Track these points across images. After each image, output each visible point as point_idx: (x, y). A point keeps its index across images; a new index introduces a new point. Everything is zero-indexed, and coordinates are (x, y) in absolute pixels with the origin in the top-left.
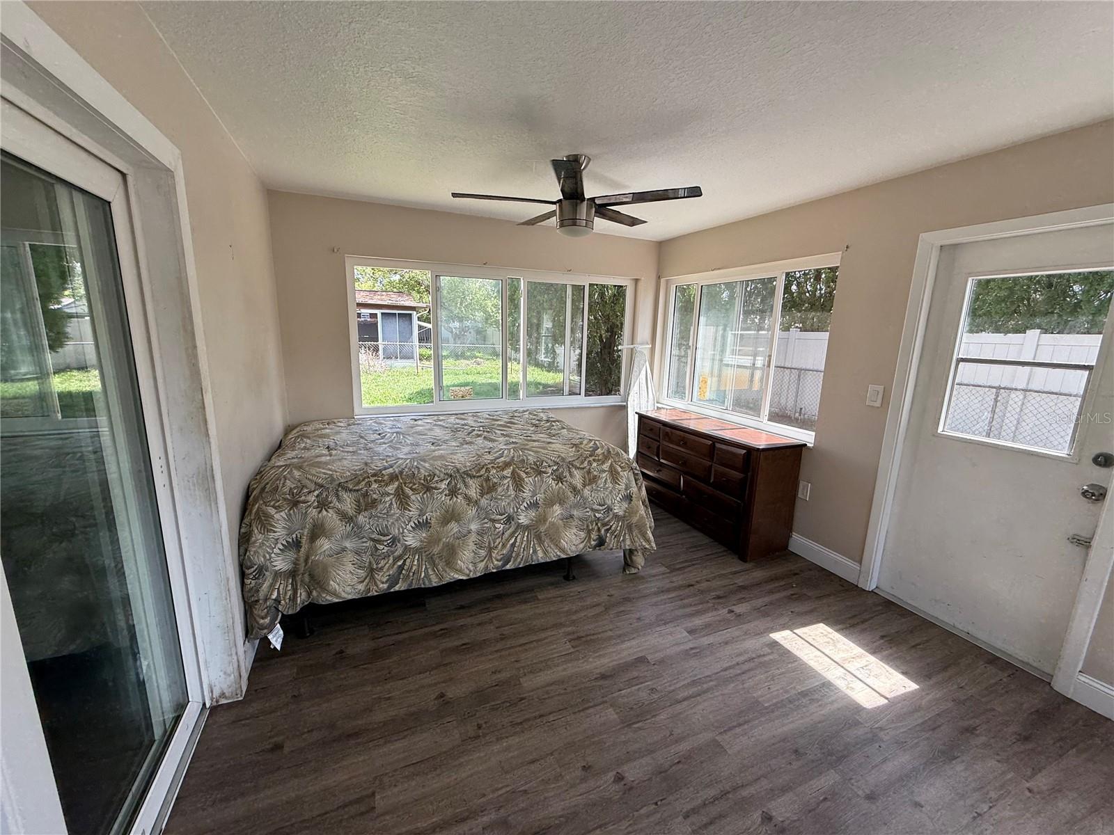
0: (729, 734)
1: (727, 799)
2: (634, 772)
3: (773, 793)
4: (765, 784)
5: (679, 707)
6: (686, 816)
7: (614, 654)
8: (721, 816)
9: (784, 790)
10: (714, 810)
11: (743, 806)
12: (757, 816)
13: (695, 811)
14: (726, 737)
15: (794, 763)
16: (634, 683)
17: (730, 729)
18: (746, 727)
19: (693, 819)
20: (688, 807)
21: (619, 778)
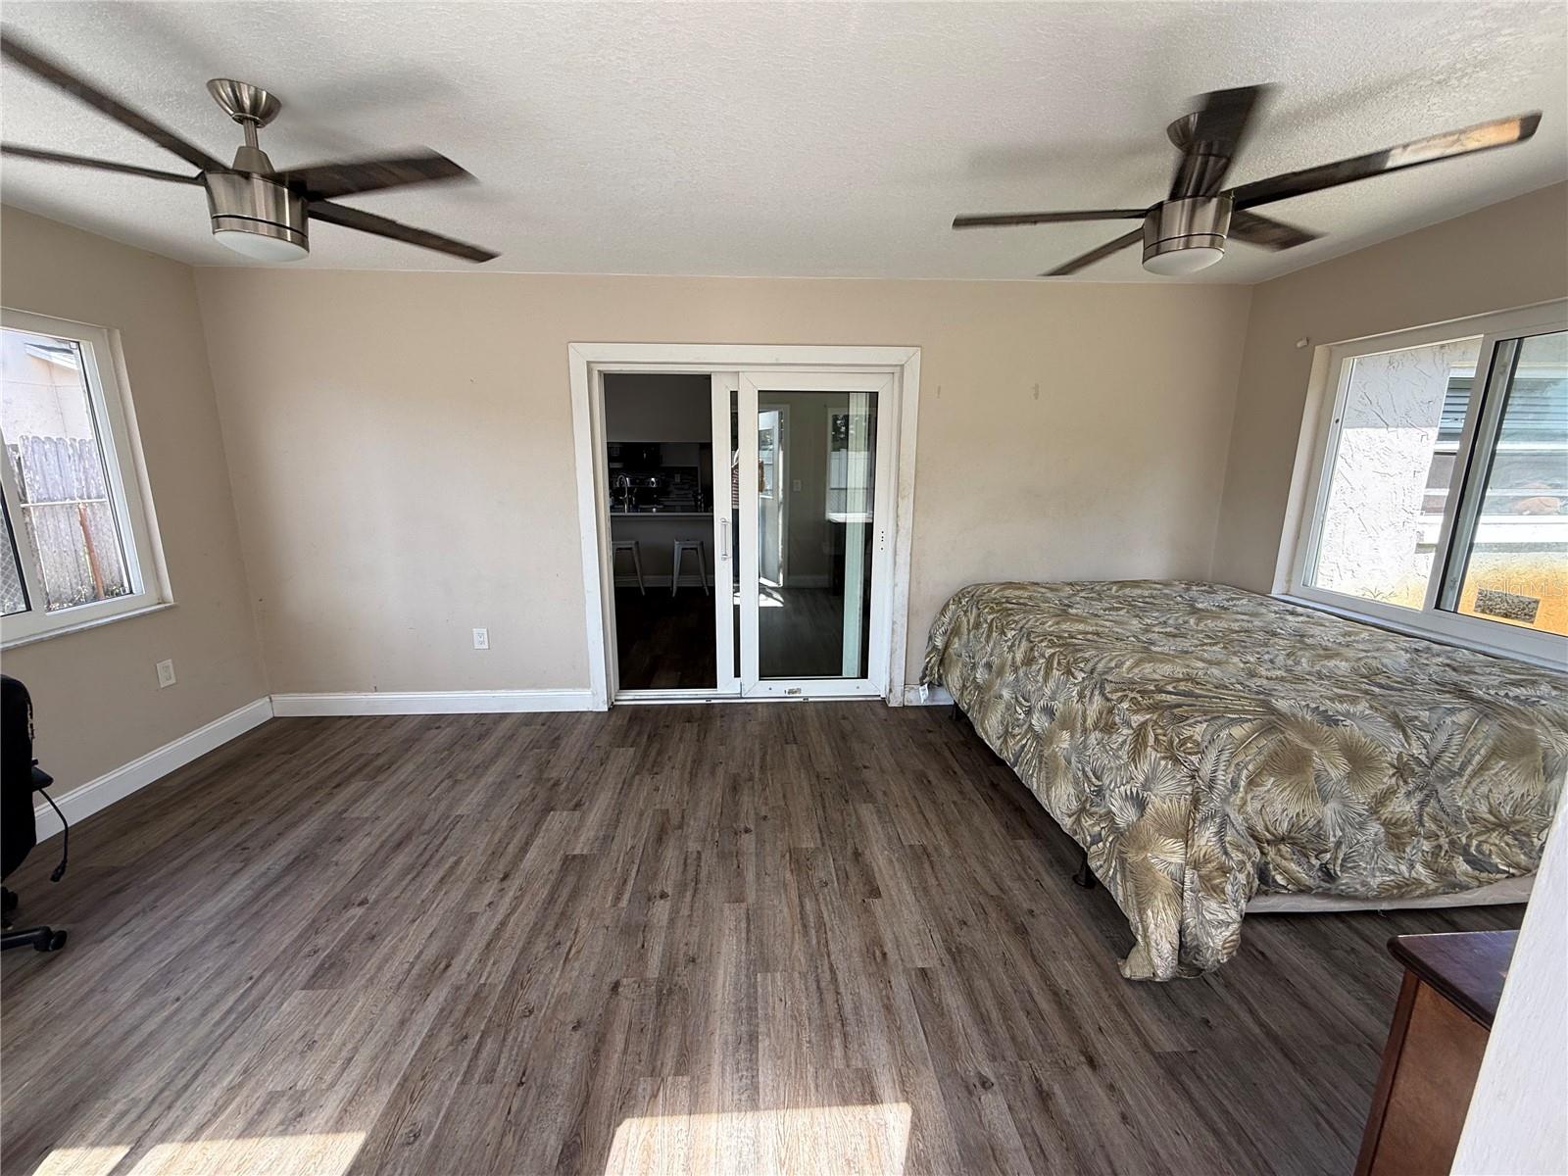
0: (744, 916)
1: (692, 880)
2: (748, 842)
3: (675, 913)
4: (685, 912)
5: (794, 895)
6: (698, 852)
7: (891, 873)
8: (685, 870)
9: (672, 921)
10: (691, 870)
11: (682, 887)
12: (669, 891)
13: (699, 858)
14: (743, 911)
15: (685, 948)
16: (839, 873)
17: (748, 918)
18: (744, 935)
19: (695, 855)
20: (703, 857)
21: (747, 831)
